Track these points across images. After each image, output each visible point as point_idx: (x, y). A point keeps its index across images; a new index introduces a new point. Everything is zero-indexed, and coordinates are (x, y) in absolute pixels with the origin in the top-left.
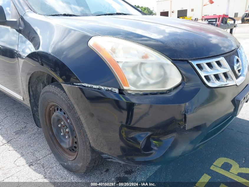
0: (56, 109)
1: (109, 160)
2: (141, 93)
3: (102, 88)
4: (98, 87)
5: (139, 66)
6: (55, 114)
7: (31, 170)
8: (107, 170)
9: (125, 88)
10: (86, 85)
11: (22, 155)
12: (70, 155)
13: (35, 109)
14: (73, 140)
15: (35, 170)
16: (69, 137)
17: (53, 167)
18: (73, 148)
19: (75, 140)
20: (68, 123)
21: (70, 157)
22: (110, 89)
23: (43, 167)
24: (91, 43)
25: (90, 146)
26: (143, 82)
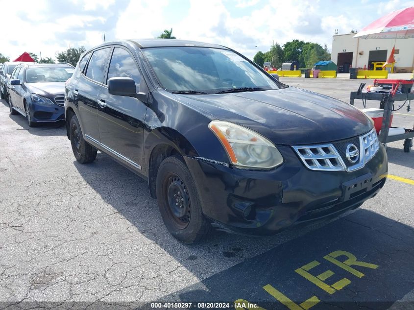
0: (174, 179)
1: (218, 230)
2: (248, 169)
3: (216, 162)
4: (212, 161)
5: (248, 147)
6: (172, 184)
7: (144, 237)
8: (216, 246)
9: (234, 163)
10: (204, 159)
11: (135, 224)
12: (181, 225)
13: (152, 179)
14: (187, 208)
15: (147, 237)
16: (183, 207)
17: (164, 237)
18: (186, 217)
19: (189, 209)
20: (184, 192)
21: (181, 226)
22: (222, 163)
23: (155, 236)
24: (211, 125)
25: (202, 213)
26: (251, 160)
